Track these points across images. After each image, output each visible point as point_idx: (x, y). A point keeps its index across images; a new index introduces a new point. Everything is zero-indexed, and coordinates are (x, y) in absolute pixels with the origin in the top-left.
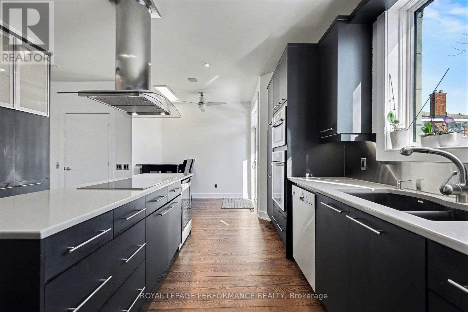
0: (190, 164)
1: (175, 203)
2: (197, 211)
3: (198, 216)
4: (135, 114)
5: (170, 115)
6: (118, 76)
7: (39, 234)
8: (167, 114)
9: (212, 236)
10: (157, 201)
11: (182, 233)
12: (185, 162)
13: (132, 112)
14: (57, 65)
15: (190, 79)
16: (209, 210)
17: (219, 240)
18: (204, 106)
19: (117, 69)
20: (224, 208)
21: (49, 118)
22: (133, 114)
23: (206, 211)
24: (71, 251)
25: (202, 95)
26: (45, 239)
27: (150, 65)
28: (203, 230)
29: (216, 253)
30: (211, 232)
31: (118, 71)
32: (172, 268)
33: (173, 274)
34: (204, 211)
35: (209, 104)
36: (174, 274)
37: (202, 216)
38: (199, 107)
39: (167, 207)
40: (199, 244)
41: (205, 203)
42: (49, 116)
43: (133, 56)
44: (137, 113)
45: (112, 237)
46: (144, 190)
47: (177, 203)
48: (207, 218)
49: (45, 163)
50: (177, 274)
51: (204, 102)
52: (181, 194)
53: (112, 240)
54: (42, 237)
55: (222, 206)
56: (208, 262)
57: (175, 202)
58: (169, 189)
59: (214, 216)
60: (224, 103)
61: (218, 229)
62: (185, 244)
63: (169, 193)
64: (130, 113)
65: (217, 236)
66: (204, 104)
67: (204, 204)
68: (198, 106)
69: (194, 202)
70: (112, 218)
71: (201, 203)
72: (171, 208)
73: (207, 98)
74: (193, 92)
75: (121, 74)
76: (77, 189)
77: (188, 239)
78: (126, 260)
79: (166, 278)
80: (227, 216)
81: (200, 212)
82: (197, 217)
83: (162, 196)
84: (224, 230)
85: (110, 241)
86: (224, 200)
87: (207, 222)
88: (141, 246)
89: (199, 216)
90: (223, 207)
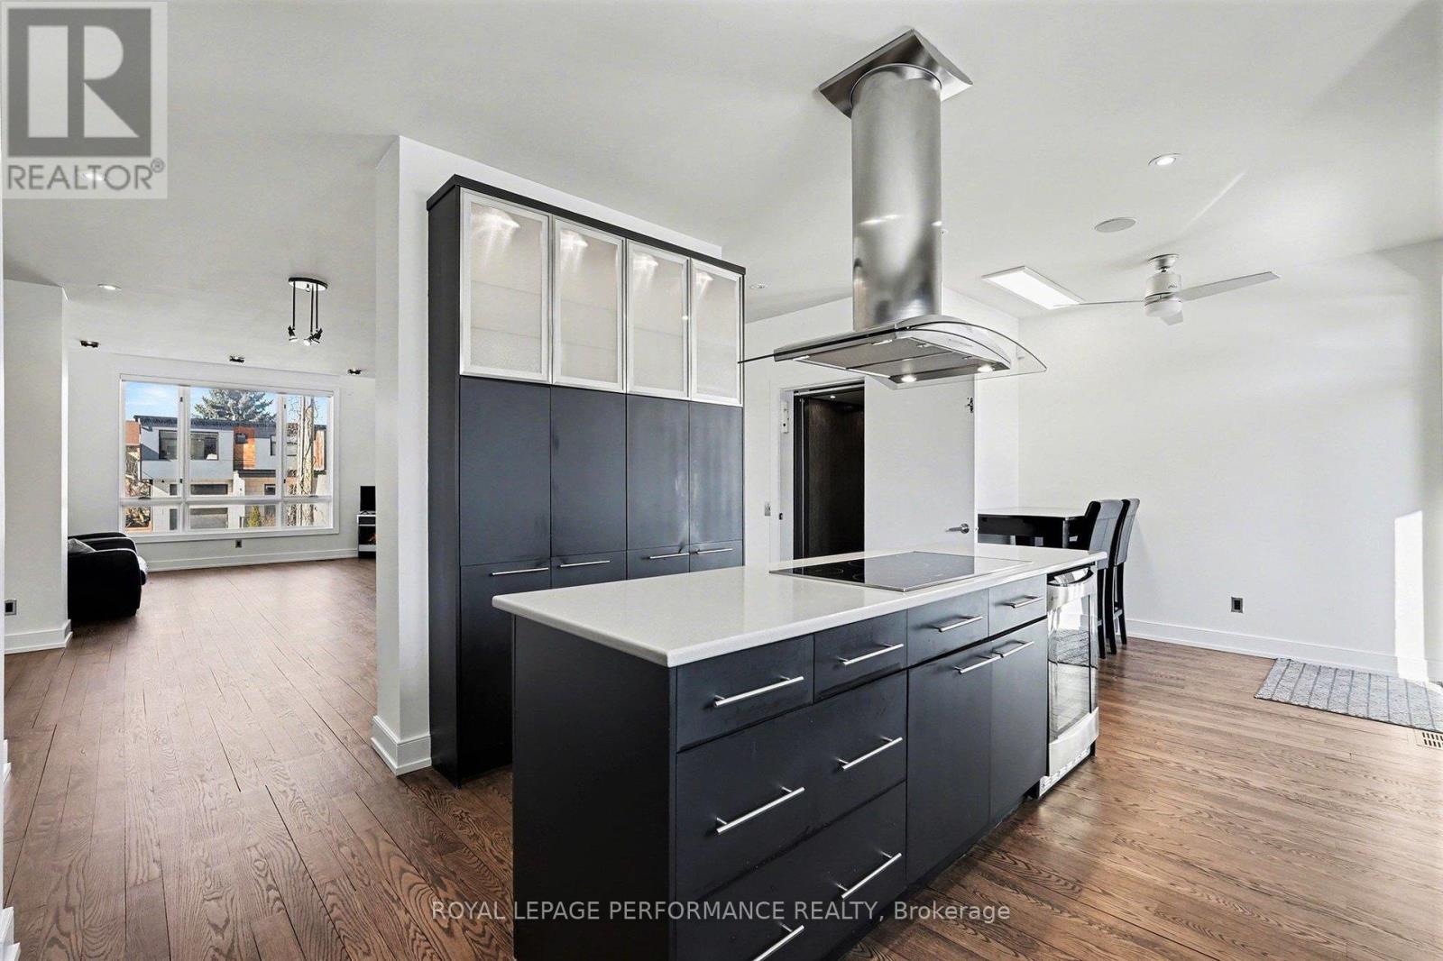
0: (1117, 516)
1: (1019, 642)
2: (1140, 684)
3: (1137, 702)
4: (909, 379)
5: (1008, 368)
6: (859, 282)
7: (665, 658)
8: (998, 366)
9: (1182, 789)
10: (943, 629)
11: (1048, 742)
12: (1095, 508)
13: (902, 376)
14: (763, 285)
15: (1105, 225)
16: (1190, 690)
17: (1206, 811)
18: (1175, 305)
19: (857, 264)
20: (1271, 700)
21: (743, 409)
22: (904, 379)
23: (1178, 691)
24: (718, 703)
25: (1163, 267)
26: (677, 667)
27: (940, 228)
28: (1148, 758)
29: (1183, 855)
30: (1183, 774)
31: (858, 268)
32: (1005, 841)
33: (1004, 858)
34: (1173, 690)
35: (1192, 294)
36: (1008, 860)
37: (1157, 705)
38: (1150, 312)
39: (985, 652)
40: (1118, 800)
41: (1180, 660)
42: (742, 406)
43: (892, 217)
44: (915, 374)
45: (810, 699)
46: (904, 594)
47: (1024, 644)
48: (1173, 717)
49: (736, 507)
50: (1016, 863)
51: (1172, 290)
52: (1045, 617)
53: (810, 705)
54: (671, 664)
55: (1261, 686)
56: (1140, 874)
57: (1019, 640)
58: (995, 597)
59: (1211, 720)
60: (1267, 275)
61: (1215, 770)
62: (1065, 783)
63: (993, 610)
64: (896, 379)
65: (1207, 795)
66: (1174, 299)
67: (1179, 665)
68: (1144, 309)
69: (1134, 650)
70: (809, 653)
71: (1161, 658)
72: (999, 657)
73: (1182, 273)
74: (1130, 264)
75: (865, 275)
76: (770, 572)
77: (1081, 770)
78: (845, 764)
79: (981, 863)
80: (1278, 734)
81: (1151, 689)
82: (1133, 705)
83: (966, 615)
84: (1247, 786)
85: (805, 706)
86: (1279, 667)
87: (1168, 730)
88: (888, 742)
89: (1141, 702)
90: (1265, 693)
